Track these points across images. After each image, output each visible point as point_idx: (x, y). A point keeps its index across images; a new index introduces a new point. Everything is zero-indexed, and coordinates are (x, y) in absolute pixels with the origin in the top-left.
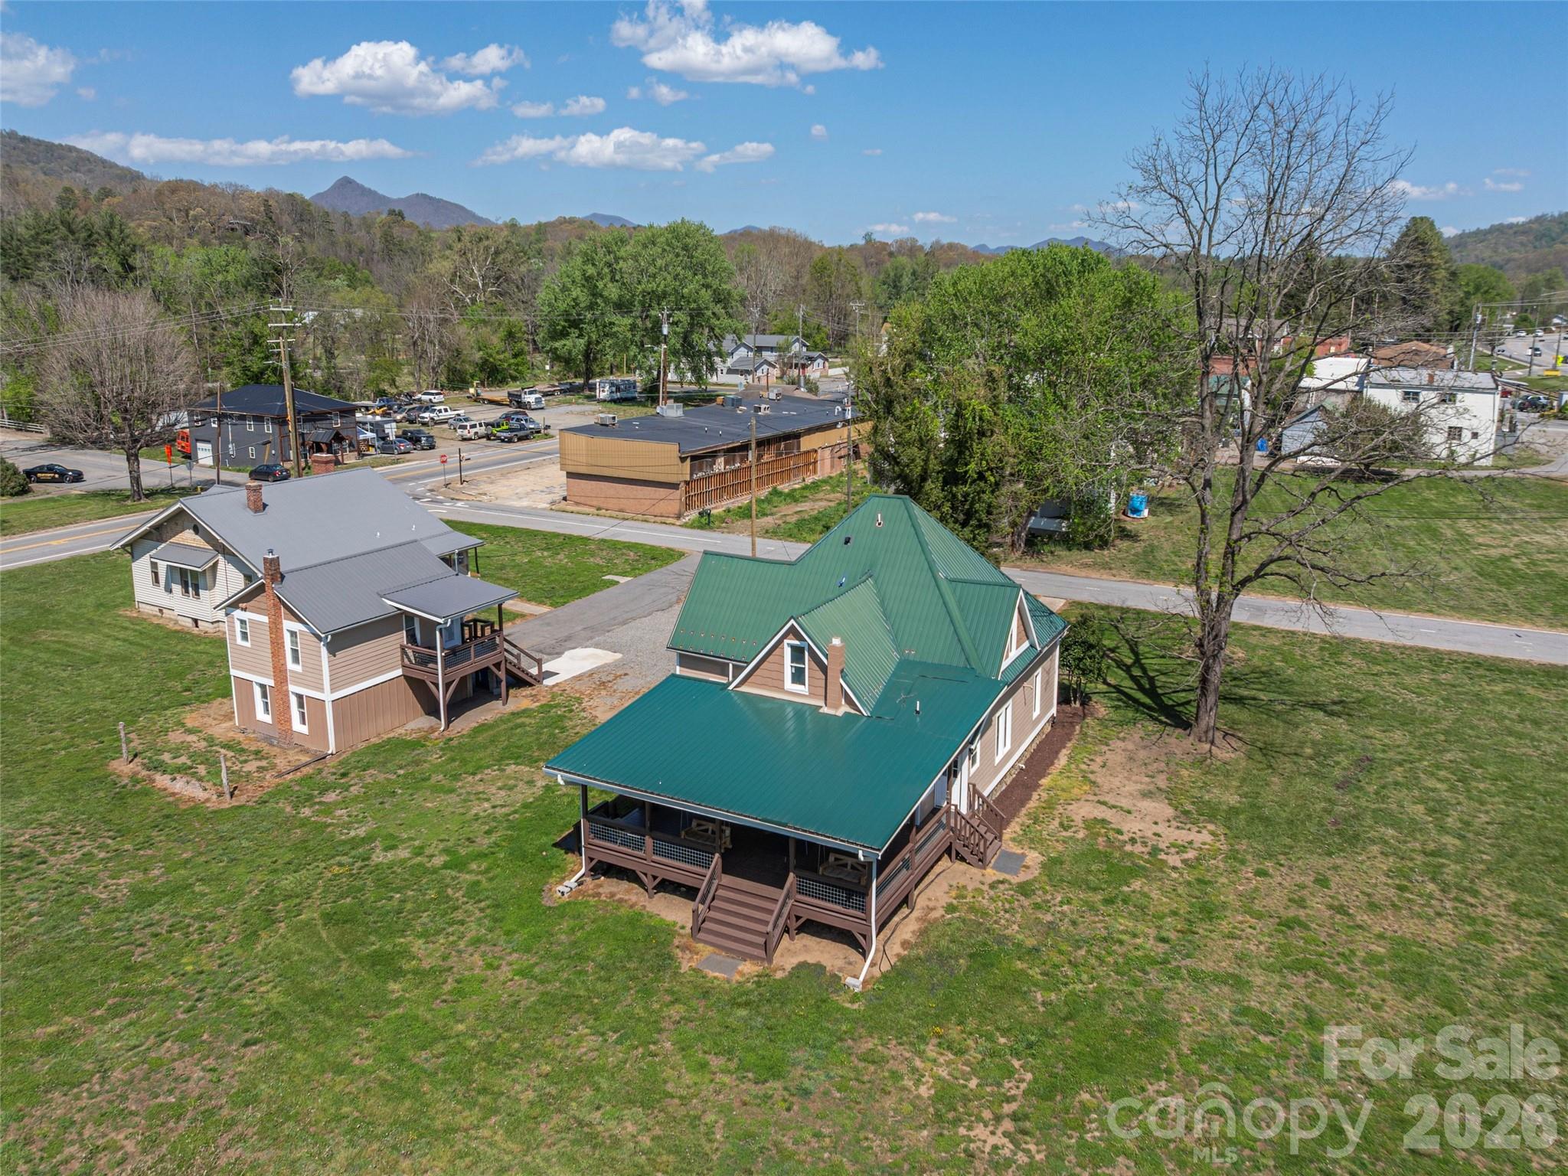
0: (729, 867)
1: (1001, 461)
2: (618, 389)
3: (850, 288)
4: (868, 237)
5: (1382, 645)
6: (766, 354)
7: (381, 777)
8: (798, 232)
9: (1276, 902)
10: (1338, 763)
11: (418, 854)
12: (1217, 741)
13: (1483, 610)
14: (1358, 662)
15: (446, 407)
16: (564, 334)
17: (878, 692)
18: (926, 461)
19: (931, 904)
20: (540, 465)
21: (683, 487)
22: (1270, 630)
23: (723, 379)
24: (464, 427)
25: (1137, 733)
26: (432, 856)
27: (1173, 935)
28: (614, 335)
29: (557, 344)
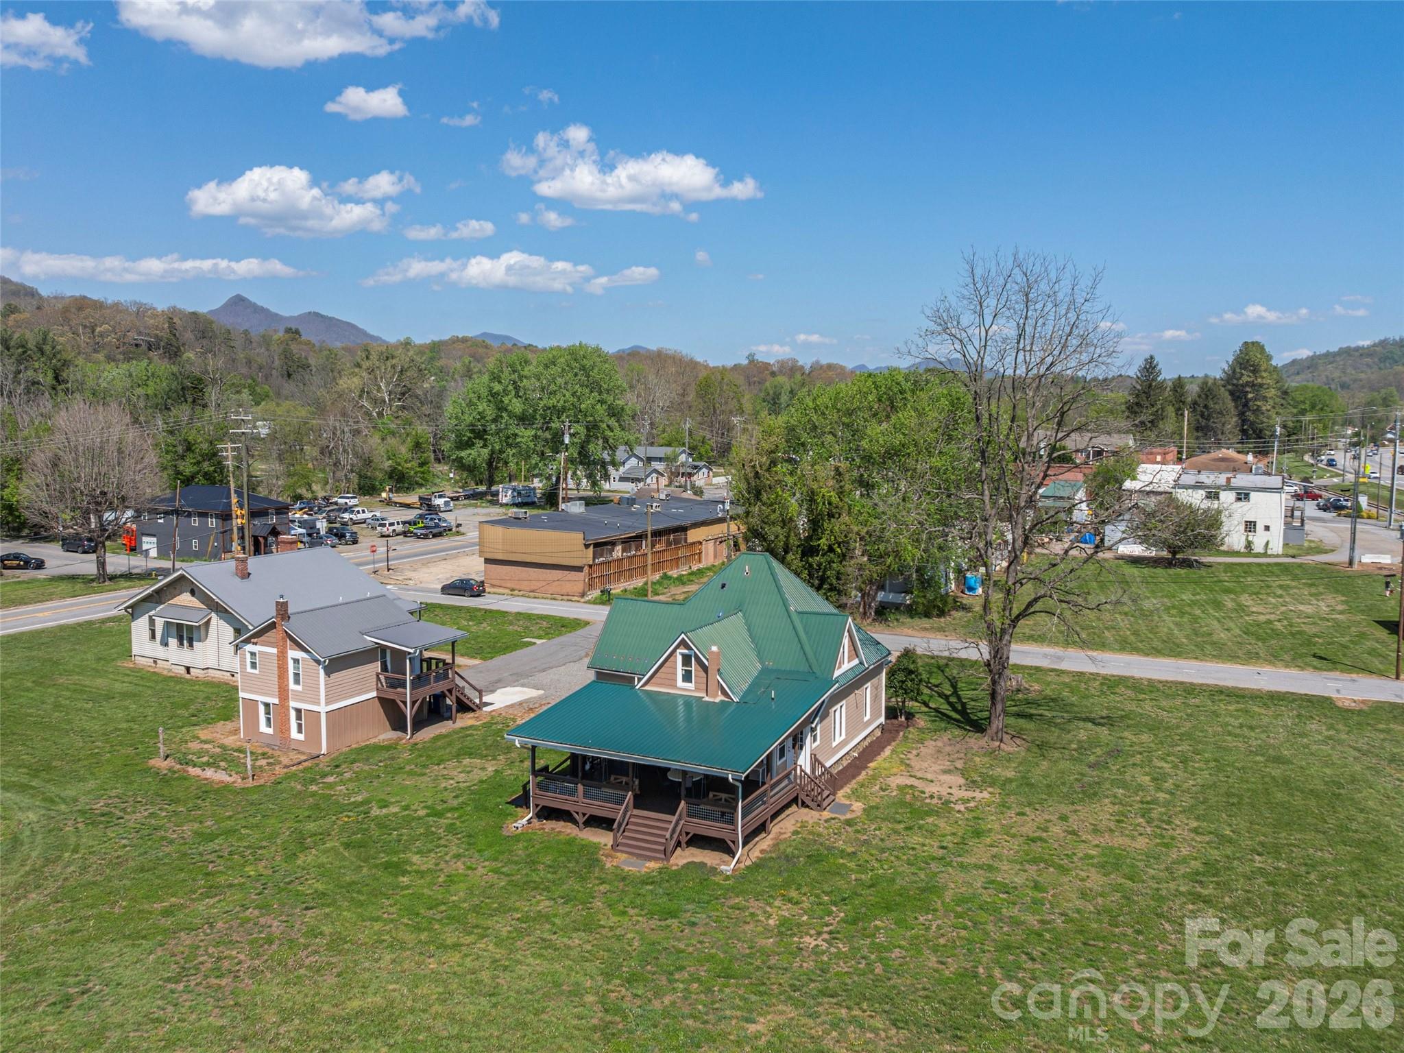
0: (639, 803)
1: (846, 536)
2: (519, 494)
3: (733, 404)
4: (751, 357)
5: (1149, 680)
6: (656, 465)
7: (366, 768)
8: (684, 353)
9: (1029, 829)
10: (1094, 753)
11: (406, 810)
12: (1004, 740)
13: (1238, 657)
14: (1129, 693)
15: (362, 510)
16: (469, 444)
17: (745, 687)
18: (787, 537)
19: (782, 831)
20: (456, 557)
21: (586, 569)
22: (1063, 672)
23: (614, 486)
24: (384, 525)
25: (947, 736)
26: (417, 810)
27: (951, 845)
28: (517, 445)
29: (463, 454)
